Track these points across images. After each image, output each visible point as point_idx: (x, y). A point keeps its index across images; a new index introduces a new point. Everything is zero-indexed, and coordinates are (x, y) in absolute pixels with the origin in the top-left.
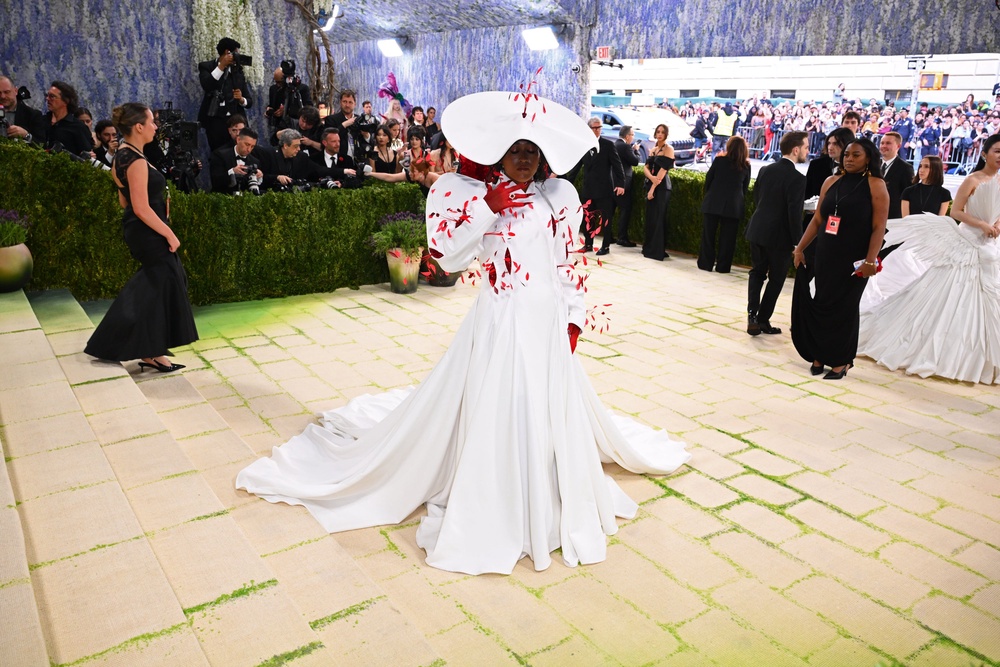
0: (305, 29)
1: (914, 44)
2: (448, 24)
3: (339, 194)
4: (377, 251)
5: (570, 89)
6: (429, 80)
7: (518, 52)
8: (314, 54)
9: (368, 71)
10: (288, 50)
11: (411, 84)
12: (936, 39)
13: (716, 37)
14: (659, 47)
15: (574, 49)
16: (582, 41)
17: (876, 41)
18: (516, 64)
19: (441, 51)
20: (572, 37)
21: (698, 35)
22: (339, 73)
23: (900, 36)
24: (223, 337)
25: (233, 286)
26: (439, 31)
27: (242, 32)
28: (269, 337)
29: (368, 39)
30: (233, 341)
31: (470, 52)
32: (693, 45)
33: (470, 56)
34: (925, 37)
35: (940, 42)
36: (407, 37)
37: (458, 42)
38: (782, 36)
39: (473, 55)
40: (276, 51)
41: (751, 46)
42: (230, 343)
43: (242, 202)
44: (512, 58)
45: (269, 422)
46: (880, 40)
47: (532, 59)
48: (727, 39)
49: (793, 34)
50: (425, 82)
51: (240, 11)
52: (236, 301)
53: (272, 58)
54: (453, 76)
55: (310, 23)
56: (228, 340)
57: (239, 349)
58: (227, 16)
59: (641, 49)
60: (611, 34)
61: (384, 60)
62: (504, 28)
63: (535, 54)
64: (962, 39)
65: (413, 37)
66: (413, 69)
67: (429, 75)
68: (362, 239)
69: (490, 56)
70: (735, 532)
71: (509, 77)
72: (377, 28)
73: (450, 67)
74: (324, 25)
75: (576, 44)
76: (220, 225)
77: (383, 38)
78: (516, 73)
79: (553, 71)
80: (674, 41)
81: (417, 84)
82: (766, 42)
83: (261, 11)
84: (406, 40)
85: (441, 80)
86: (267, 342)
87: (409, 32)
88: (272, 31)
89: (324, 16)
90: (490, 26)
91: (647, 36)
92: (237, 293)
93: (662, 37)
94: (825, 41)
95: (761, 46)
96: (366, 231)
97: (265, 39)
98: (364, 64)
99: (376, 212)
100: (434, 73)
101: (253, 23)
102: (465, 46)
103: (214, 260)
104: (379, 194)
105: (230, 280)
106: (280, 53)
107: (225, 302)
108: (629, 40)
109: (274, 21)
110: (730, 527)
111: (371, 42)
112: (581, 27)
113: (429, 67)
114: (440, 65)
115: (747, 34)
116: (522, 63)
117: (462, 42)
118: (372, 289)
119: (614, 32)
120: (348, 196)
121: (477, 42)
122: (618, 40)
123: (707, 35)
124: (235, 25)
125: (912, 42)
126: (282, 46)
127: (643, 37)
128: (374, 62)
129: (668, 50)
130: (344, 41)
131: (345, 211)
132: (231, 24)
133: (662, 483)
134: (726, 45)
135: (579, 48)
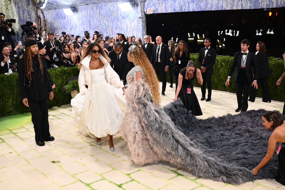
0: (34, 9)
1: (261, 4)
2: (90, 2)
3: (51, 71)
4: (67, 92)
5: (138, 25)
6: (85, 23)
7: (118, 12)
8: (38, 18)
9: (60, 21)
10: (28, 16)
11: (78, 25)
12: (268, 3)
13: (191, 4)
14: (170, 8)
15: (139, 10)
16: (141, 7)
17: (247, 4)
18: (117, 16)
19: (89, 12)
20: (137, 5)
21: (184, 3)
22: (49, 22)
23: (255, 2)
24: (8, 130)
25: (11, 109)
26: (87, 5)
27: (9, 11)
28: (26, 128)
29: (60, 9)
30: (12, 131)
31: (100, 12)
32: (183, 7)
33: (100, 14)
34: (264, 2)
35: (269, 3)
36: (75, 7)
37: (95, 9)
38: (214, 3)
39: (101, 13)
40: (24, 17)
41: (203, 7)
42: (11, 132)
43: (13, 77)
44: (116, 14)
45: (28, 161)
46: (249, 3)
47: (123, 15)
48: (195, 5)
49: (218, 2)
50: (84, 24)
51: (8, 3)
52: (13, 115)
53: (22, 20)
54: (94, 21)
55: (36, 6)
56: (10, 130)
57: (15, 134)
58: (3, 5)
59: (164, 9)
60: (152, 4)
61: (66, 16)
62: (112, 3)
63: (124, 13)
64: (277, 2)
65: (77, 7)
66: (78, 19)
67: (85, 21)
68: (61, 87)
69: (107, 14)
70: (202, 187)
71: (115, 21)
72: (63, 5)
73: (93, 18)
74: (42, 6)
75: (139, 8)
76: (5, 86)
77: (65, 8)
78: (118, 20)
79: (131, 18)
80: (175, 6)
81: (81, 25)
82: (209, 5)
83: (16, 3)
84: (74, 9)
85: (90, 23)
86: (26, 130)
87: (76, 5)
88: (21, 10)
89: (41, 3)
90: (106, 2)
91: (165, 5)
92: (13, 112)
93: (171, 5)
94: (230, 4)
95: (207, 7)
96: (62, 85)
97: (19, 13)
98: (59, 18)
99: (66, 77)
100: (87, 20)
101: (14, 8)
102: (98, 10)
103: (3, 100)
104: (67, 70)
105: (10, 107)
106: (25, 18)
107: (8, 116)
108: (159, 6)
109: (22, 6)
110: (200, 185)
111: (61, 9)
112: (141, 2)
113: (85, 18)
114: (89, 17)
115: (202, 3)
116: (120, 16)
117: (96, 9)
118: (66, 106)
119: (153, 3)
120: (55, 72)
121: (102, 8)
122: (155, 6)
123: (187, 3)
124: (7, 9)
125: (260, 4)
126: (26, 15)
127: (164, 5)
128: (62, 17)
129: (174, 9)
130: (50, 9)
131: (54, 77)
132: (5, 8)
133: (176, 171)
134: (195, 7)
135: (140, 10)
